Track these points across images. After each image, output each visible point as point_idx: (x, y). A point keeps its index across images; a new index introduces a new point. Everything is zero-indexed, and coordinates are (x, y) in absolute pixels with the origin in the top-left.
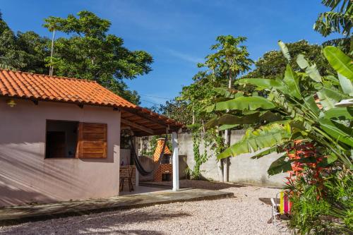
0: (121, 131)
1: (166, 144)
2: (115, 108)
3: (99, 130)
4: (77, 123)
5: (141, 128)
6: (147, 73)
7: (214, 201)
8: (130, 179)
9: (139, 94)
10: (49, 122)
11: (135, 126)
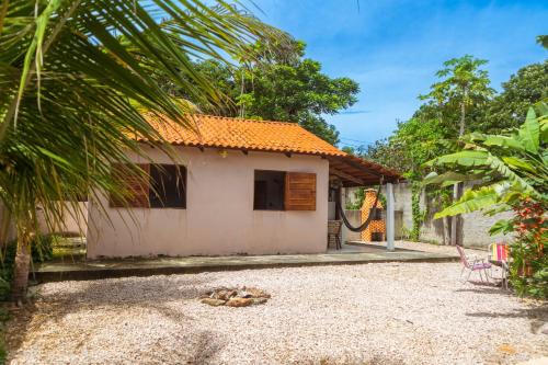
0: (330, 182)
1: (378, 196)
2: (324, 156)
3: (307, 181)
4: (284, 174)
5: (349, 178)
6: (351, 105)
7: (437, 264)
8: (337, 236)
9: (337, 129)
10: (257, 173)
11: (342, 175)
